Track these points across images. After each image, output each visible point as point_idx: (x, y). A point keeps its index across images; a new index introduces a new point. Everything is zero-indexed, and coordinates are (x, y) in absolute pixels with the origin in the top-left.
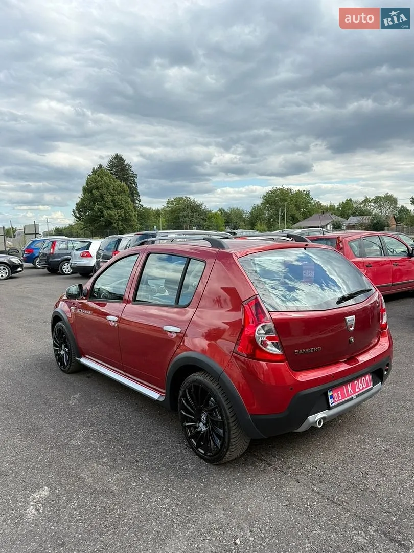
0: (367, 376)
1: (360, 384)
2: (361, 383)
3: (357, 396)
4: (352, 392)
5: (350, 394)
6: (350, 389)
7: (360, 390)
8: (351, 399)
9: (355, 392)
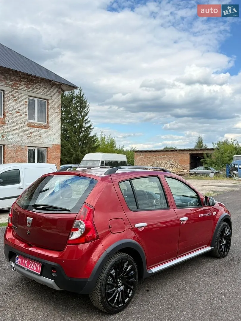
0: (39, 265)
1: (32, 265)
2: (34, 265)
3: (28, 270)
4: (26, 266)
5: (25, 265)
6: (26, 262)
7: (31, 268)
8: (24, 268)
9: (27, 267)
